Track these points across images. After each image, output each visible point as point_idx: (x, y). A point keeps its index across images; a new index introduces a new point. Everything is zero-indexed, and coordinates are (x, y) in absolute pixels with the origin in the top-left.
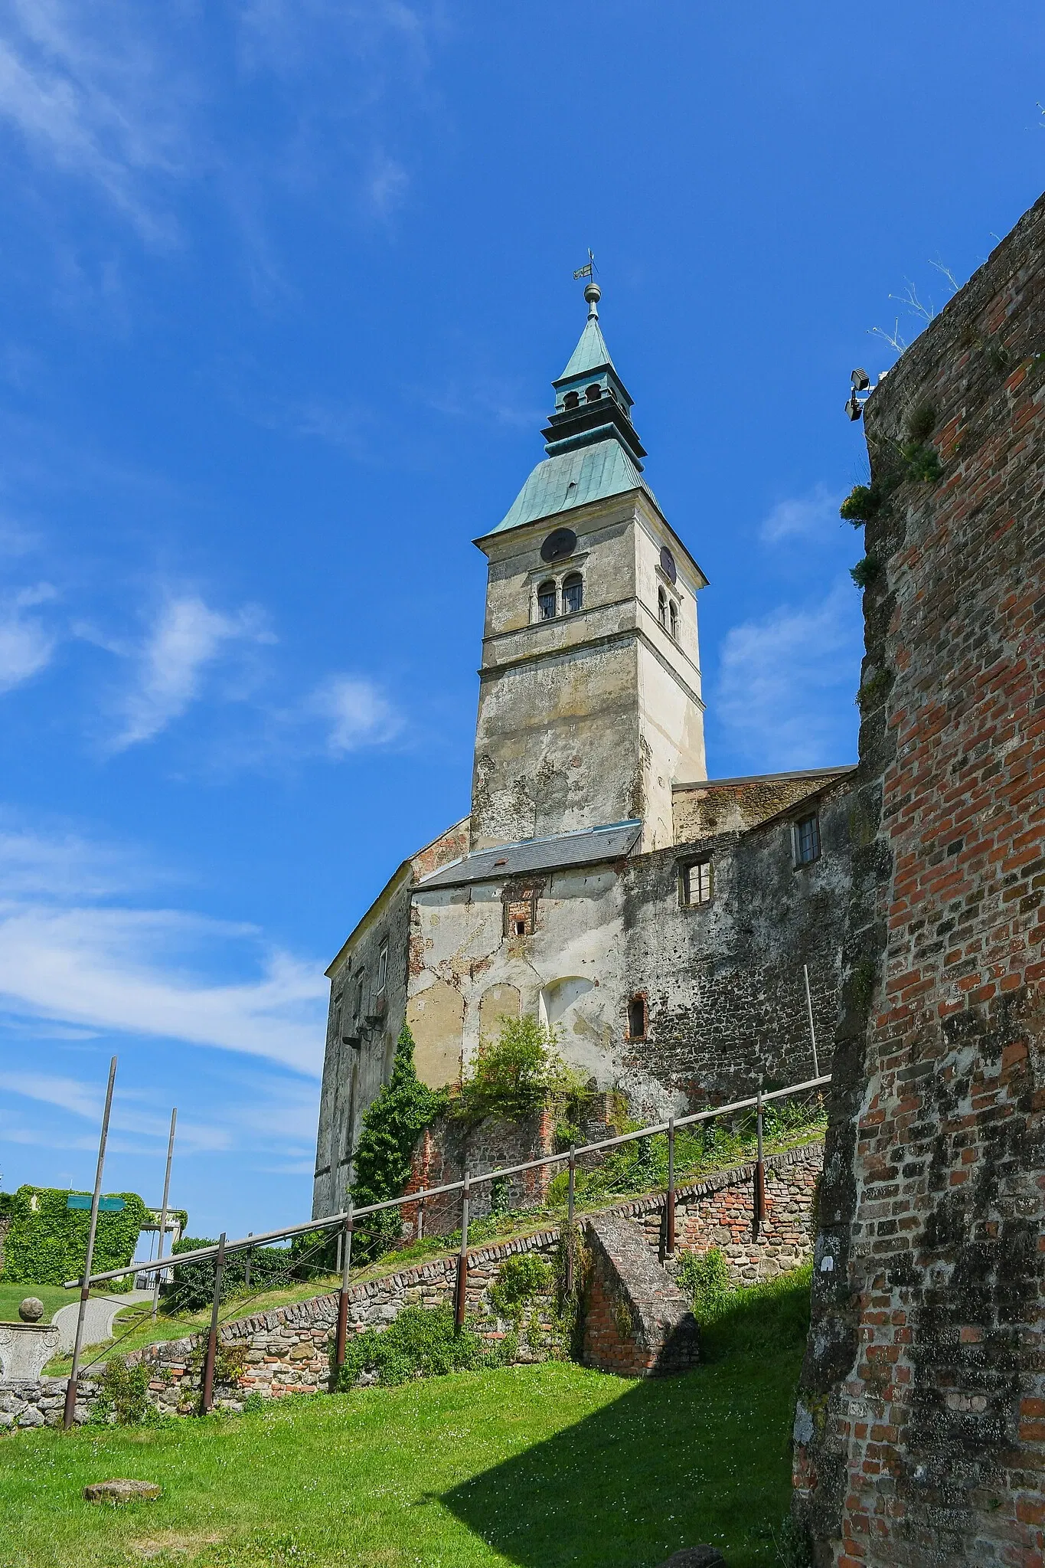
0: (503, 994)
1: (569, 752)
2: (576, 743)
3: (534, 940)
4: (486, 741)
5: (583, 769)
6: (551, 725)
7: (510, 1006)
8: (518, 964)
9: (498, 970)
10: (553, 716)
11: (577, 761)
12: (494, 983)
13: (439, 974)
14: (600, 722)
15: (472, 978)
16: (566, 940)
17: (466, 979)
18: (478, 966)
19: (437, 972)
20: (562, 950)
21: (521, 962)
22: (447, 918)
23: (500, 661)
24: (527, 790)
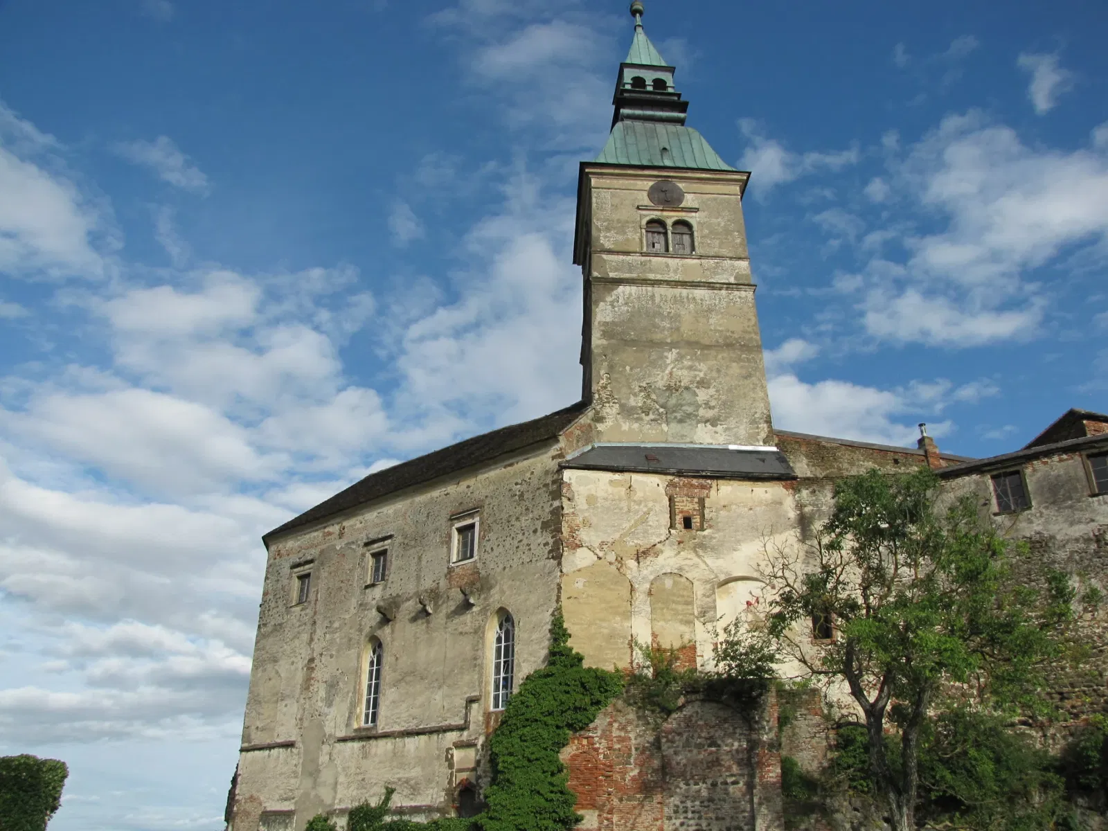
0: (675, 583)
1: (697, 373)
2: (703, 366)
3: (704, 537)
4: (604, 342)
5: (712, 391)
6: (673, 345)
7: (683, 596)
8: (689, 557)
9: (668, 559)
10: (675, 337)
11: (703, 384)
12: (664, 571)
13: (601, 554)
14: (725, 355)
15: (639, 563)
16: (739, 542)
17: (632, 563)
18: (644, 553)
19: (598, 551)
20: (735, 550)
21: (692, 555)
22: (606, 499)
23: (612, 275)
24: (654, 397)
